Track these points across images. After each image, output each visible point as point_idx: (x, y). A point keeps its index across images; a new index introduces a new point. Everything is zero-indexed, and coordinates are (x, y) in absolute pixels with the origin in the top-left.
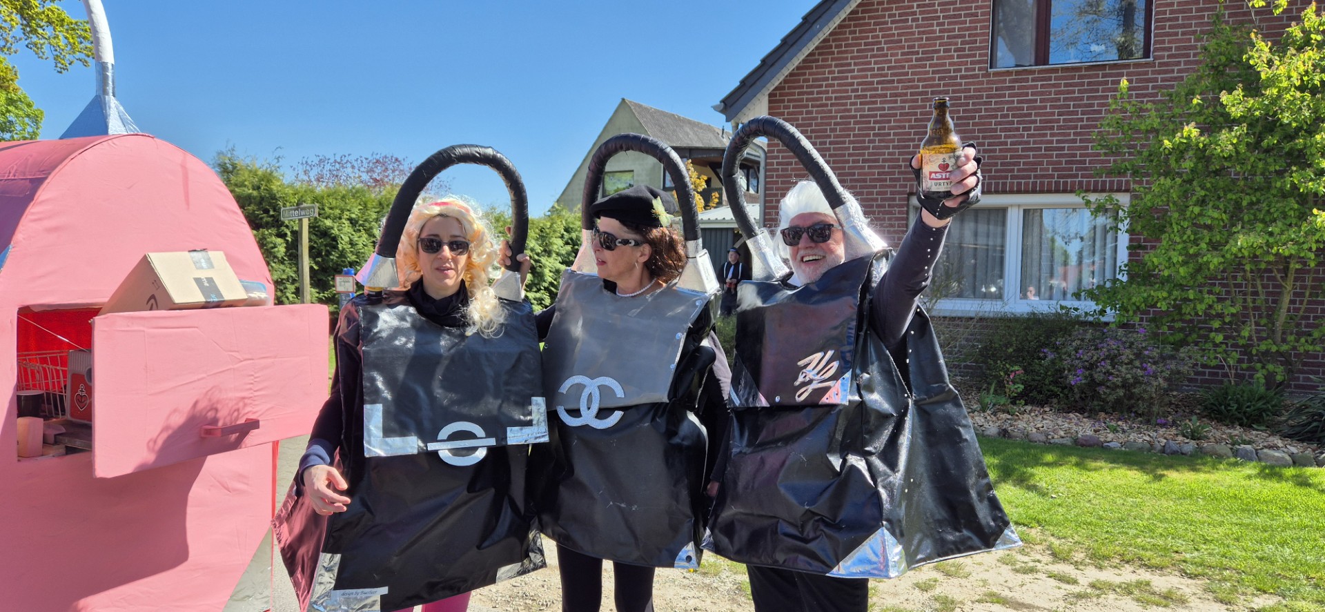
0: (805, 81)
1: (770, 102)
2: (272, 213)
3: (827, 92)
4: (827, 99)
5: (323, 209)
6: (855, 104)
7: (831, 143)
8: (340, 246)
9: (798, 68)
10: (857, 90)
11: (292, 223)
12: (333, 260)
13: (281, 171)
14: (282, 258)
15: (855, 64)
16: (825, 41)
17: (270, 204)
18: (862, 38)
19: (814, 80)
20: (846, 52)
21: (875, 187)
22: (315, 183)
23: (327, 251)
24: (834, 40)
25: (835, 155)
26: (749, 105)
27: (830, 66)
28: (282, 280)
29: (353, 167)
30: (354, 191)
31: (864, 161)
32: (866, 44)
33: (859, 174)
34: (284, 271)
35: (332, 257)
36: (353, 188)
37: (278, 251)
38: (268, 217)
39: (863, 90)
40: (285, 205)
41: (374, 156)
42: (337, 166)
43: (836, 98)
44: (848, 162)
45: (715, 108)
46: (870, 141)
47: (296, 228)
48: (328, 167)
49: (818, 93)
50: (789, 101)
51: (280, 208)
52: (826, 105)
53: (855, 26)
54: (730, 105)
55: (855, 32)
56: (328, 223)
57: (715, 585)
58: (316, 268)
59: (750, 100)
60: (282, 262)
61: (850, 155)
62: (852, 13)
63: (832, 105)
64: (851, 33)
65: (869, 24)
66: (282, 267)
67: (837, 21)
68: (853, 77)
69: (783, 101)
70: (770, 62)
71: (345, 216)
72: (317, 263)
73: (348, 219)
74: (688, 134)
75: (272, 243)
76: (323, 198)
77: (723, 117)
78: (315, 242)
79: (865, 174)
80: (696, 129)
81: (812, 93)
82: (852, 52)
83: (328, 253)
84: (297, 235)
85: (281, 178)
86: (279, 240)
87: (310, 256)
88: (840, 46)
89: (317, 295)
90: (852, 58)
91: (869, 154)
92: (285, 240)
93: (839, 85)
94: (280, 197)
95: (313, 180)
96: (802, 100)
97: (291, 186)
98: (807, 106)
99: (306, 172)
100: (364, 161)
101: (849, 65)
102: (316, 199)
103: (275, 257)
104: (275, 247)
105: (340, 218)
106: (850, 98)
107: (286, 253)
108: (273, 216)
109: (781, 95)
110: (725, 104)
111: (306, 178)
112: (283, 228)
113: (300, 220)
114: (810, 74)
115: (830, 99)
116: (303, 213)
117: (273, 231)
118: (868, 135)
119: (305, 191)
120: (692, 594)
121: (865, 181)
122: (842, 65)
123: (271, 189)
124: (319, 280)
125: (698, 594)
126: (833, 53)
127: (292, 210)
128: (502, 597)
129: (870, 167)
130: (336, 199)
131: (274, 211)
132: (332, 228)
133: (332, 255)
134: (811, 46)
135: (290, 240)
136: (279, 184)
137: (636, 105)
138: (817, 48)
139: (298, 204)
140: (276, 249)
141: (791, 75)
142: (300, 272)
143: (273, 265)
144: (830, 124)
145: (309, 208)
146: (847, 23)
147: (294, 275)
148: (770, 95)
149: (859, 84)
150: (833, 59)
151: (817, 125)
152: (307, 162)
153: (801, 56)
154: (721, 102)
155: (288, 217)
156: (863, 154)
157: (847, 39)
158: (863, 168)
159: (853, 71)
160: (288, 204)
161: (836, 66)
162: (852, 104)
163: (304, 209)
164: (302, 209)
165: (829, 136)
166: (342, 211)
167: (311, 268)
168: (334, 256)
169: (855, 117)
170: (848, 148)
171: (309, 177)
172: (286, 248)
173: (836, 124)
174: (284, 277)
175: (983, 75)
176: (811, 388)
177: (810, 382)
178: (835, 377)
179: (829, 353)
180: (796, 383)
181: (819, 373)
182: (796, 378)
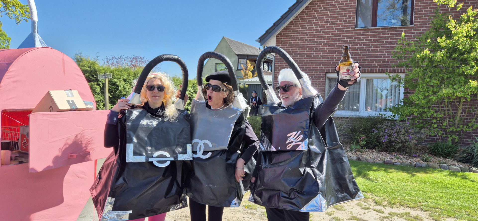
0: (289, 31)
1: (277, 39)
2: (95, 76)
3: (297, 36)
4: (297, 38)
5: (114, 75)
6: (307, 40)
7: (298, 54)
8: (120, 89)
9: (287, 27)
10: (308, 35)
11: (102, 80)
12: (117, 94)
13: (98, 61)
14: (99, 93)
15: (307, 26)
16: (297, 17)
17: (94, 73)
18: (310, 16)
19: (292, 31)
20: (304, 21)
21: (314, 70)
22: (111, 66)
23: (115, 90)
24: (300, 17)
25: (300, 58)
26: (269, 40)
27: (298, 26)
28: (99, 101)
29: (125, 60)
30: (125, 69)
31: (310, 61)
32: (311, 18)
33: (308, 65)
34: (99, 98)
35: (117, 93)
36: (125, 68)
37: (97, 90)
38: (93, 78)
39: (310, 35)
40: (100, 74)
41: (133, 56)
42: (119, 60)
43: (300, 38)
44: (304, 61)
45: (257, 41)
46: (312, 54)
47: (104, 82)
48: (115, 60)
49: (294, 36)
50: (283, 38)
51: (98, 75)
52: (297, 40)
53: (307, 12)
54: (262, 40)
55: (307, 14)
56: (116, 80)
57: (255, 213)
58: (111, 96)
59: (269, 38)
60: (98, 94)
61: (305, 58)
62: (306, 7)
63: (299, 40)
64: (306, 14)
65: (312, 11)
66: (98, 96)
67: (301, 10)
68: (306, 30)
69: (281, 39)
70: (276, 25)
71: (122, 78)
72: (111, 95)
73: (123, 79)
74: (246, 50)
75: (95, 87)
76: (114, 71)
77: (260, 44)
78: (111, 87)
79: (310, 65)
80: (249, 48)
81: (292, 36)
82: (306, 21)
83: (116, 92)
84: (104, 84)
85: (98, 64)
86: (98, 86)
87: (109, 92)
88: (302, 19)
89: (111, 106)
90: (306, 23)
91: (312, 58)
92: (100, 86)
93: (301, 33)
94: (98, 71)
95: (110, 64)
96: (288, 38)
97: (102, 67)
98: (290, 41)
99: (107, 62)
100: (129, 58)
101: (305, 26)
102: (111, 72)
103: (96, 92)
104: (96, 89)
105: (120, 79)
106: (305, 38)
107: (100, 91)
108: (95, 77)
109: (280, 36)
110: (260, 40)
111: (107, 64)
112: (99, 82)
113: (105, 79)
114: (291, 29)
115: (298, 38)
116: (106, 77)
117: (95, 83)
118: (312, 51)
119: (107, 69)
120: (246, 216)
121: (310, 68)
122: (303, 26)
123: (95, 68)
124: (112, 101)
125: (248, 216)
126: (299, 21)
127: (102, 75)
128: (178, 216)
129: (312, 63)
130: (119, 72)
131: (96, 75)
132: (117, 82)
133: (117, 92)
134: (291, 19)
135: (101, 86)
136: (97, 66)
137: (228, 39)
138: (294, 20)
139: (104, 73)
140: (96, 90)
141: (284, 29)
142: (105, 98)
143: (95, 95)
144: (298, 47)
145: (109, 75)
146: (304, 11)
147: (103, 99)
148: (277, 36)
149: (308, 33)
150: (299, 24)
151: (293, 47)
152: (108, 58)
153: (288, 22)
154: (259, 38)
155: (101, 78)
156: (310, 58)
157: (305, 16)
158: (310, 63)
159: (306, 28)
160: (101, 73)
161: (300, 26)
162: (306, 40)
163: (107, 75)
164: (106, 75)
165: (298, 52)
166: (121, 76)
167: (109, 97)
168: (118, 92)
169: (307, 45)
170: (304, 56)
171: (109, 63)
172: (100, 89)
173: (300, 47)
174: (99, 100)
175: (353, 30)
176: (292, 144)
177: (292, 142)
178: (302, 141)
179: (299, 132)
180: (287, 142)
181: (295, 139)
182: (287, 141)
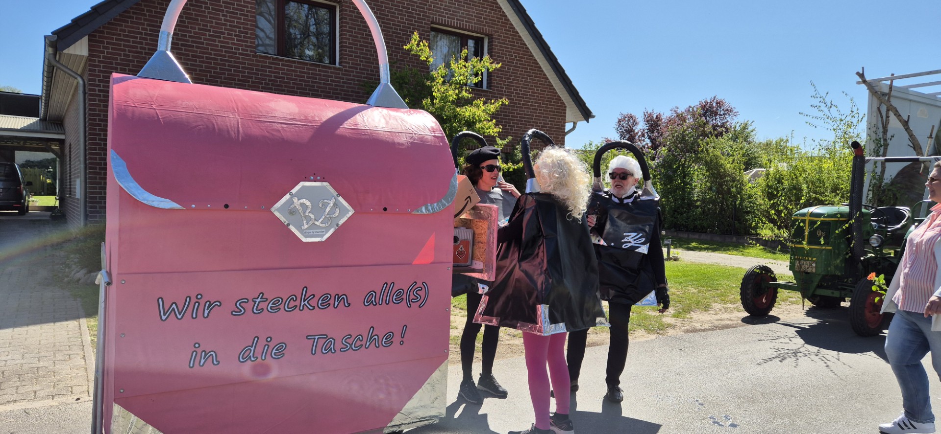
0: (121, 31)
1: (90, 40)
3: (142, 44)
4: (141, 48)
19: (129, 32)
20: (156, 17)
24: (146, 6)
27: (143, 24)
49: (134, 42)
50: (108, 43)
69: (102, 43)
81: (128, 41)
88: (151, 12)
93: (151, 40)
109: (100, 37)
114: (126, 27)
150: (145, 20)
154: (53, 33)
157: (157, 7)
175: (253, 56)
176: (630, 245)
177: (630, 242)
178: (644, 243)
179: (641, 235)
180: (623, 241)
181: (635, 240)
182: (624, 239)
